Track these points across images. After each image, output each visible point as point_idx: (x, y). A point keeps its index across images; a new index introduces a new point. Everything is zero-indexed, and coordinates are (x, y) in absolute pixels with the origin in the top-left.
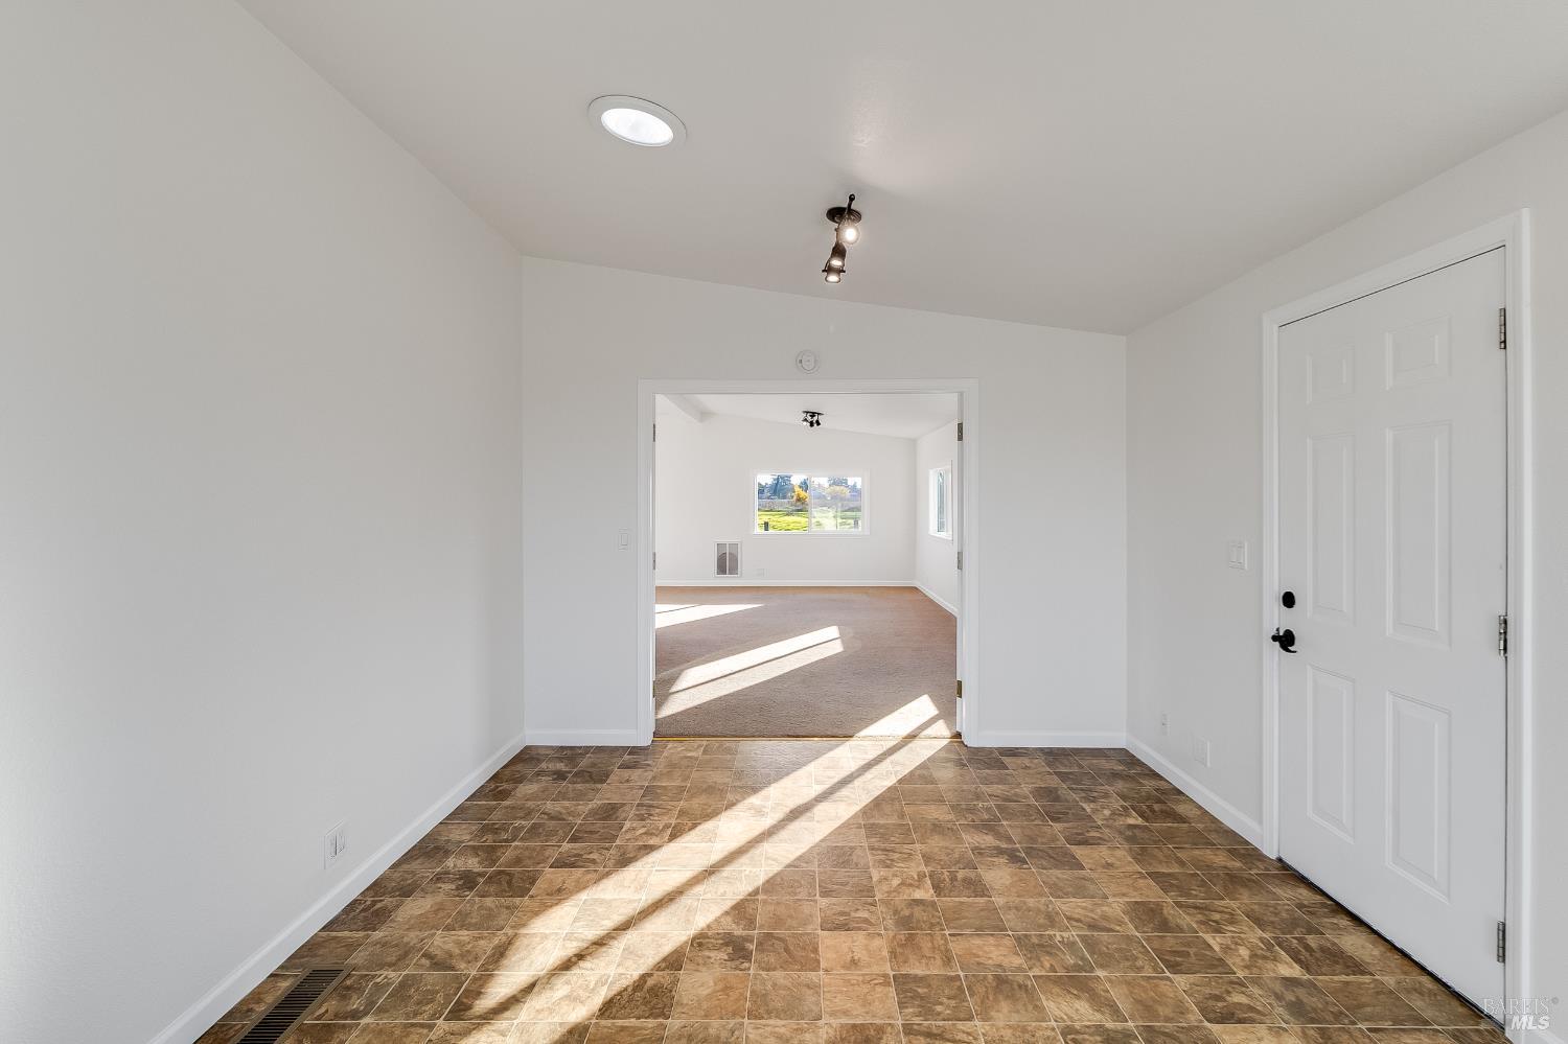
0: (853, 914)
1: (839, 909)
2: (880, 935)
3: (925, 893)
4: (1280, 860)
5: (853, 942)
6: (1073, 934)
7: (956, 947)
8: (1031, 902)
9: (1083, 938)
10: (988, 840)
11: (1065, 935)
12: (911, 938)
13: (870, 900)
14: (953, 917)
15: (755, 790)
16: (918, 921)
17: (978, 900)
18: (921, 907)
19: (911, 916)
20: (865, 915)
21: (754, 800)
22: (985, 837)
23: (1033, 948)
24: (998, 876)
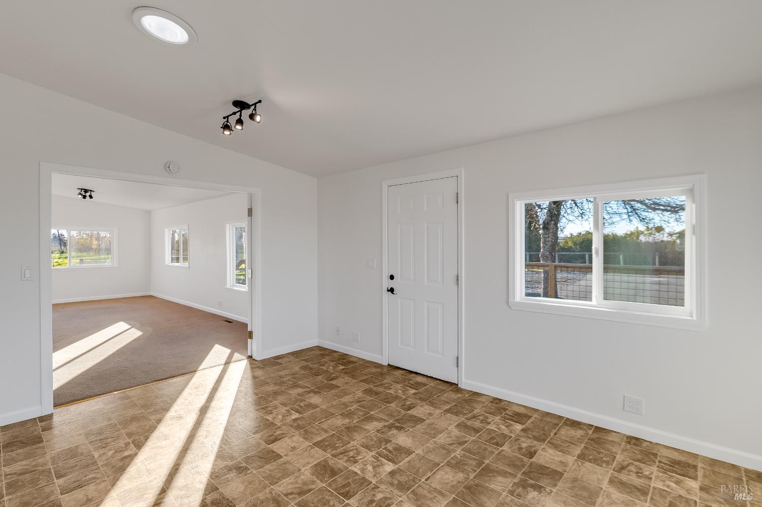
0: (275, 434)
1: (268, 435)
2: (294, 435)
3: (295, 416)
4: (389, 365)
5: (286, 442)
6: (355, 406)
7: (325, 426)
8: (334, 403)
9: (359, 406)
10: (300, 390)
11: (353, 407)
12: (306, 431)
13: (276, 427)
14: (314, 418)
15: (167, 410)
16: (303, 425)
17: (316, 409)
18: (299, 420)
19: (298, 424)
20: (280, 432)
21: (172, 413)
22: (298, 390)
23: (350, 415)
24: (315, 399)
